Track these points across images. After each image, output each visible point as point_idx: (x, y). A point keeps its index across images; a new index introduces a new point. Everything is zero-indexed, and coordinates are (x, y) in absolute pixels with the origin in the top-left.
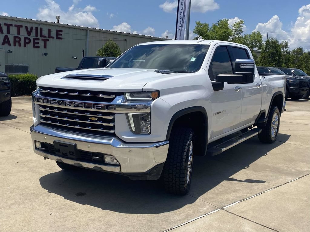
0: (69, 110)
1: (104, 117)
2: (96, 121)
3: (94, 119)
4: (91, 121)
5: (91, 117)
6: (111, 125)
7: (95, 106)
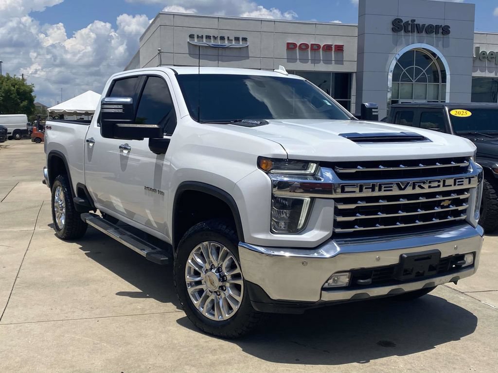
1: (461, 197)
3: (446, 203)
4: (443, 207)
5: (444, 200)
7: (457, 181)
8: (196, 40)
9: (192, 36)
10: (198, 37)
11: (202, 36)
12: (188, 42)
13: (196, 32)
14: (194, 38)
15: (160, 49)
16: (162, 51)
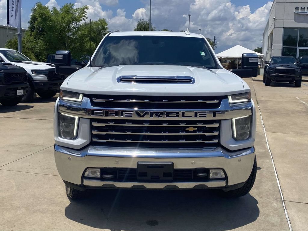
0: (151, 122)
1: (208, 126)
2: (195, 132)
3: (191, 129)
4: (188, 132)
5: (188, 127)
6: (216, 134)
7: (198, 114)
8: (300, 11)
9: (297, 8)
10: (301, 8)
11: (305, 8)
12: (294, 12)
13: (300, 5)
14: (298, 9)
15: (275, 18)
16: (276, 19)
